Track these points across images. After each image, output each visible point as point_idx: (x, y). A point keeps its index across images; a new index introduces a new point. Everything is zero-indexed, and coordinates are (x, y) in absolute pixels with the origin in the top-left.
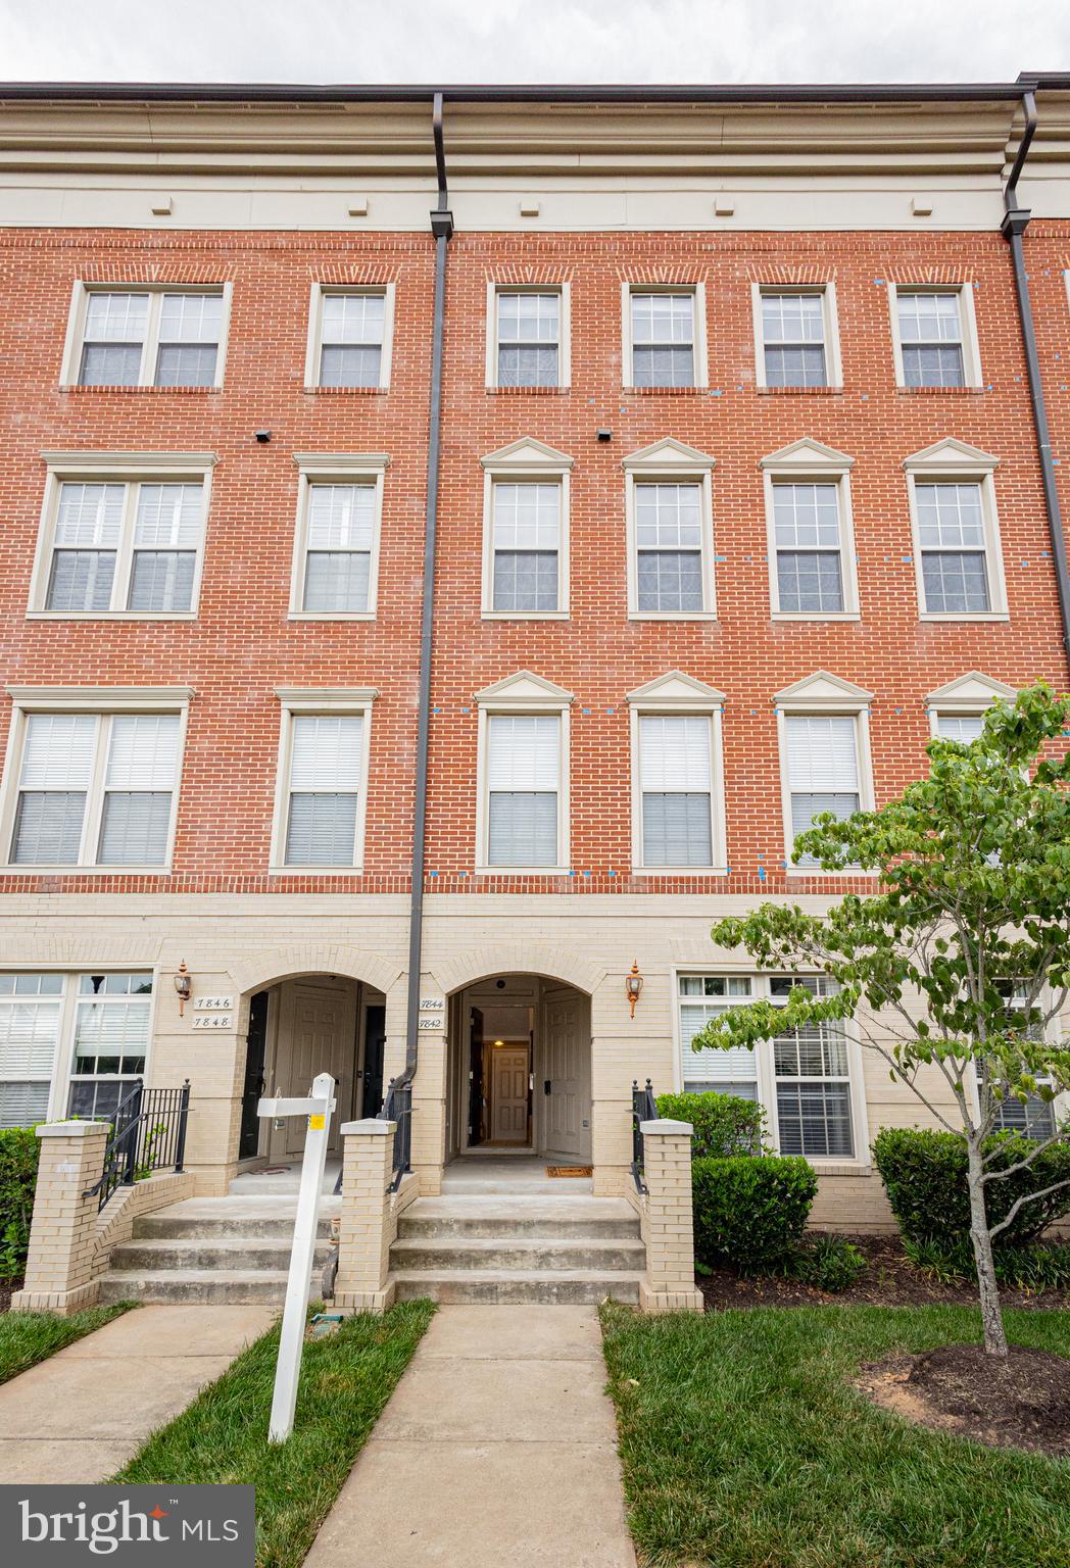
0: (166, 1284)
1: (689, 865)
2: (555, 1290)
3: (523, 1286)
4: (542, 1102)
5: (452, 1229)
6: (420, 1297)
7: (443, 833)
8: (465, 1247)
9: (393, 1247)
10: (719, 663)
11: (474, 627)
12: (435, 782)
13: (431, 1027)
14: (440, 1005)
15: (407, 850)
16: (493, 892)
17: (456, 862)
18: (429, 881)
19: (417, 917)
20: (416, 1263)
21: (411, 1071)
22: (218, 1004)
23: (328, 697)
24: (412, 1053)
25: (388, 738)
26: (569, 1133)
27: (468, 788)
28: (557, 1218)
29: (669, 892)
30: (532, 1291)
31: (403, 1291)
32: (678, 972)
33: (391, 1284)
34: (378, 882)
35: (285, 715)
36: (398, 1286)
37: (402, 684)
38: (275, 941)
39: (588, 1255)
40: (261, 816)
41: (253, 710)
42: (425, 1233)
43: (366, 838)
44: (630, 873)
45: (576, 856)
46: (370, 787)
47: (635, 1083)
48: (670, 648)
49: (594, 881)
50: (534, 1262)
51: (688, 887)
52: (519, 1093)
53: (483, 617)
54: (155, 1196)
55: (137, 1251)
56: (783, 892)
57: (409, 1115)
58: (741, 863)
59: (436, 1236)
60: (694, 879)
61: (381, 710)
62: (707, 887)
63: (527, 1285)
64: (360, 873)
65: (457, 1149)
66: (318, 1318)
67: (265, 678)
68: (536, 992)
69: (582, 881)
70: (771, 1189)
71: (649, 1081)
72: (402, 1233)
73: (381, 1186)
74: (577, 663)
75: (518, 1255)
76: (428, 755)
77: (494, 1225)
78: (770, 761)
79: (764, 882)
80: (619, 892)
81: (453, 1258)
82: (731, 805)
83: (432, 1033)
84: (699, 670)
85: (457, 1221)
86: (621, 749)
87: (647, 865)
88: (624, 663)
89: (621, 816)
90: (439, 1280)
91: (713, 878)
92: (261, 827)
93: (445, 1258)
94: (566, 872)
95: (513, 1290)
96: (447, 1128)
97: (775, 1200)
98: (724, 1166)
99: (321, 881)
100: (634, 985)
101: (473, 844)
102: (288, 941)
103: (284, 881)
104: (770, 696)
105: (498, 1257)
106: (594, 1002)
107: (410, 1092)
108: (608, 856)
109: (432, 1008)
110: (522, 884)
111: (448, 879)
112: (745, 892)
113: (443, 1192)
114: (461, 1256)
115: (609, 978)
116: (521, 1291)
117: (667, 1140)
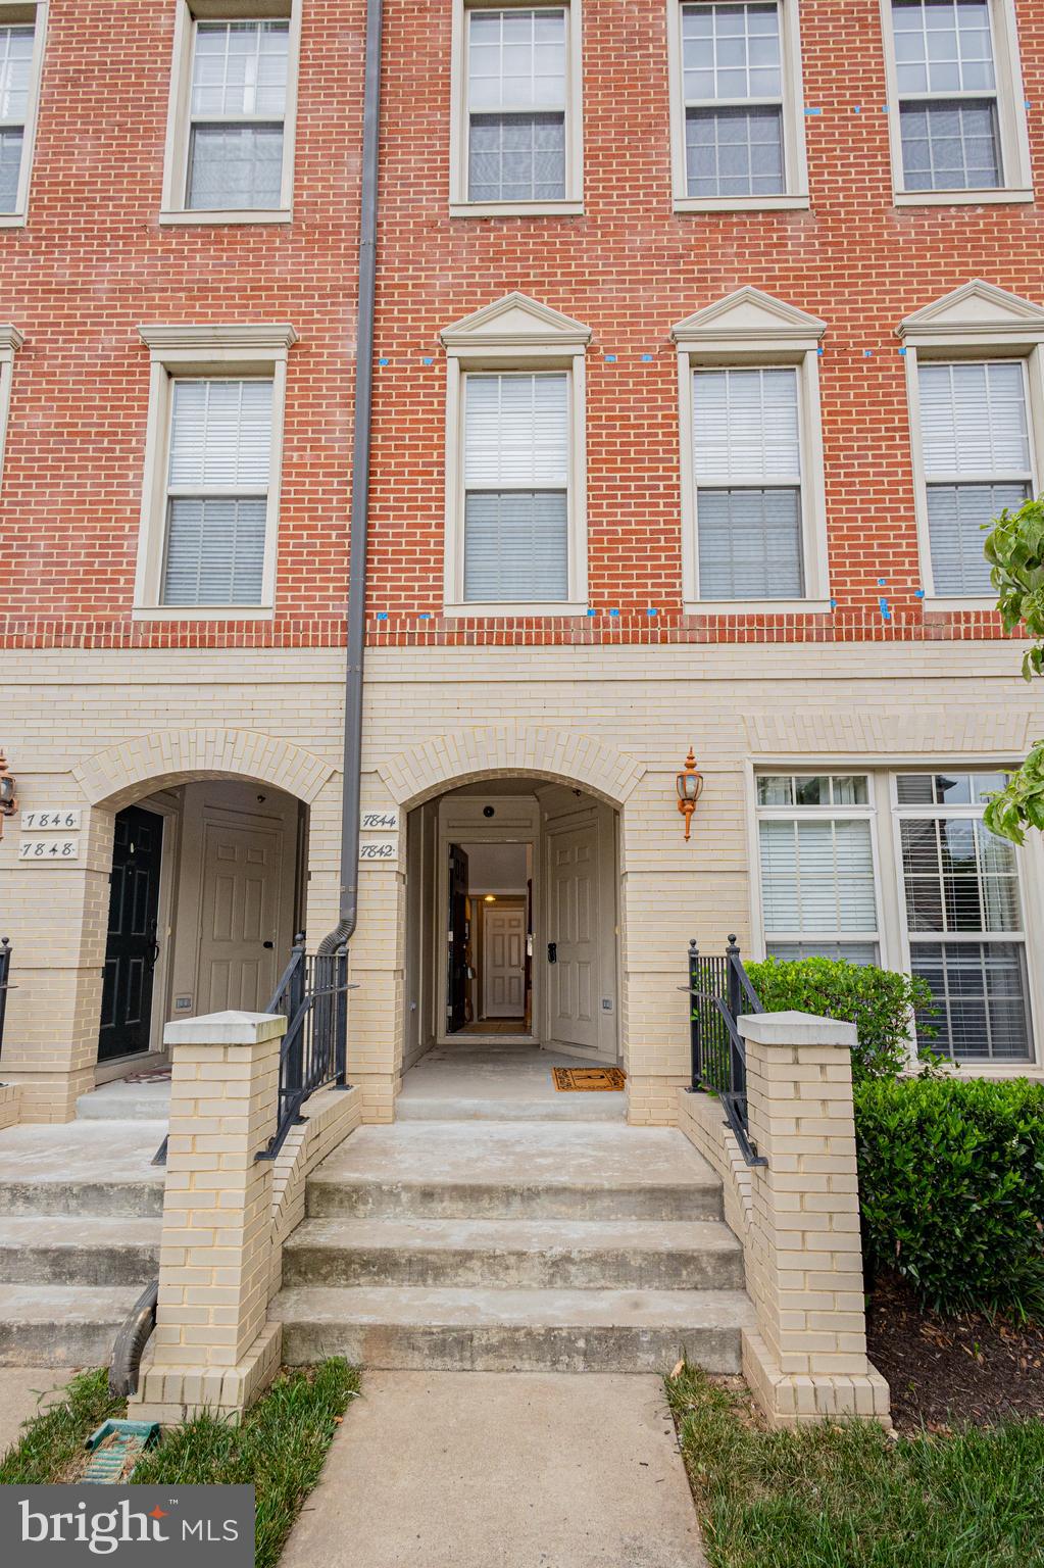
1: (766, 596)
2: (581, 1344)
3: (520, 1336)
4: (543, 970)
5: (398, 1202)
6: (328, 1355)
7: (394, 552)
8: (417, 1243)
9: (290, 1244)
10: (814, 277)
11: (439, 231)
12: (383, 473)
13: (377, 857)
14: (392, 822)
15: (341, 580)
16: (470, 643)
17: (414, 597)
18: (373, 627)
19: (356, 684)
20: (329, 1274)
21: (347, 926)
22: (56, 821)
23: (218, 342)
24: (350, 898)
25: (312, 406)
26: (584, 1017)
27: (433, 482)
28: (579, 1183)
29: (741, 640)
30: (538, 1346)
31: (296, 1342)
32: (757, 768)
33: (274, 1329)
34: (296, 629)
35: (157, 373)
36: (288, 1335)
37: (332, 321)
38: (143, 723)
39: (636, 1262)
40: (122, 528)
41: (110, 365)
42: (353, 1208)
43: (279, 562)
44: (681, 611)
45: (597, 586)
46: (285, 483)
47: (693, 944)
48: (738, 255)
49: (625, 625)
50: (535, 1272)
51: (770, 631)
52: (515, 961)
53: (454, 212)
56: (918, 638)
57: (343, 996)
58: (852, 592)
59: (372, 1214)
60: (780, 618)
61: (300, 364)
62: (799, 631)
63: (529, 1334)
64: (269, 616)
66: (108, 1430)
67: (127, 315)
68: (537, 822)
69: (606, 624)
71: (732, 940)
72: (312, 1212)
73: (242, 1147)
74: (596, 282)
75: (512, 1260)
76: (371, 431)
77: (471, 1194)
78: (895, 429)
79: (888, 622)
80: (664, 641)
81: (396, 1264)
82: (834, 502)
83: (379, 867)
84: (788, 287)
85: (408, 1188)
86: (665, 417)
87: (705, 595)
88: (667, 281)
89: (666, 522)
90: (366, 1319)
91: (809, 618)
92: (121, 546)
93: (381, 1265)
94: (583, 611)
95: (503, 1342)
97: (1015, 1176)
99: (212, 629)
100: (690, 786)
101: (441, 570)
103: (156, 629)
104: (892, 326)
105: (475, 1264)
106: (625, 815)
107: (344, 960)
108: (645, 585)
109: (379, 827)
110: (515, 630)
111: (403, 624)
112: (859, 638)
113: (397, 1116)
114: (410, 1261)
115: (649, 777)
116: (516, 1345)
117: (804, 1055)
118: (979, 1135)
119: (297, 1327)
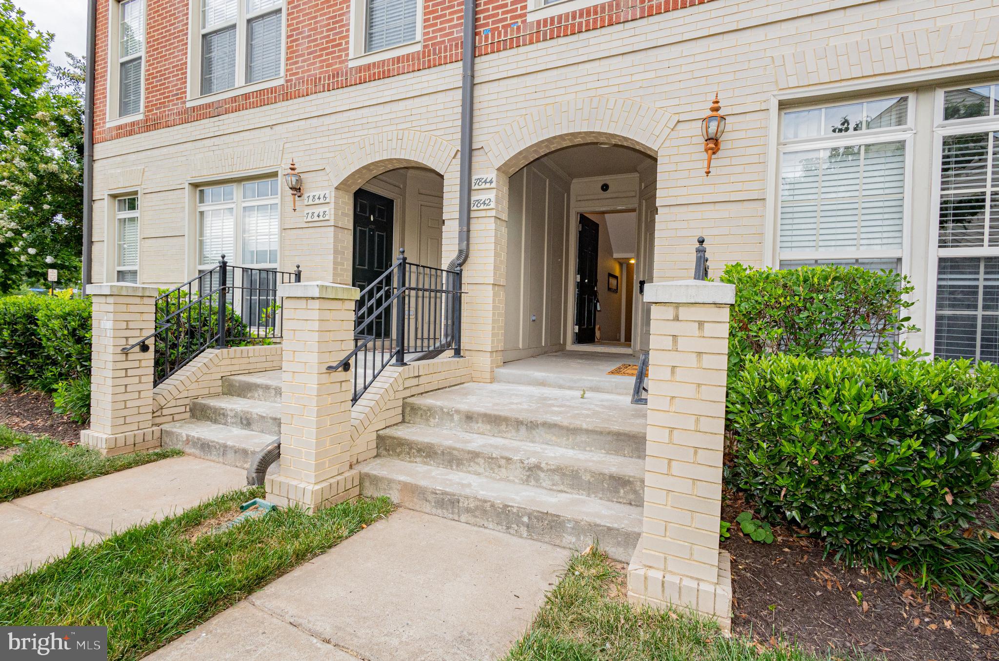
0: (198, 439)
2: (526, 520)
3: (487, 506)
4: (638, 302)
5: (452, 420)
6: (379, 495)
8: (449, 443)
9: (384, 434)
13: (482, 207)
14: (491, 182)
15: (461, 11)
16: (545, 39)
17: (507, 12)
19: (470, 84)
20: (401, 453)
21: (464, 256)
22: (319, 198)
24: (466, 234)
28: (565, 423)
30: (498, 515)
31: (367, 484)
32: (782, 104)
33: (349, 474)
34: (435, 54)
36: (363, 478)
38: (356, 134)
39: (586, 477)
40: (343, 8)
42: (427, 420)
43: (425, 8)
54: (251, 360)
55: (205, 405)
59: (437, 426)
63: (492, 506)
64: (419, 47)
70: (908, 422)
72: (407, 418)
73: (316, 360)
75: (503, 462)
77: (495, 420)
81: (436, 453)
83: (483, 214)
85: (458, 412)
90: (402, 478)
92: (342, 20)
93: (428, 452)
95: (477, 508)
97: (916, 444)
99: (388, 65)
100: (714, 128)
102: (366, 132)
103: (360, 72)
105: (480, 461)
106: (660, 163)
107: (458, 275)
109: (483, 186)
110: (578, 21)
111: (499, 35)
113: (493, 380)
114: (443, 453)
115: (681, 126)
116: (485, 511)
117: (683, 313)
118: (880, 399)
119: (367, 475)
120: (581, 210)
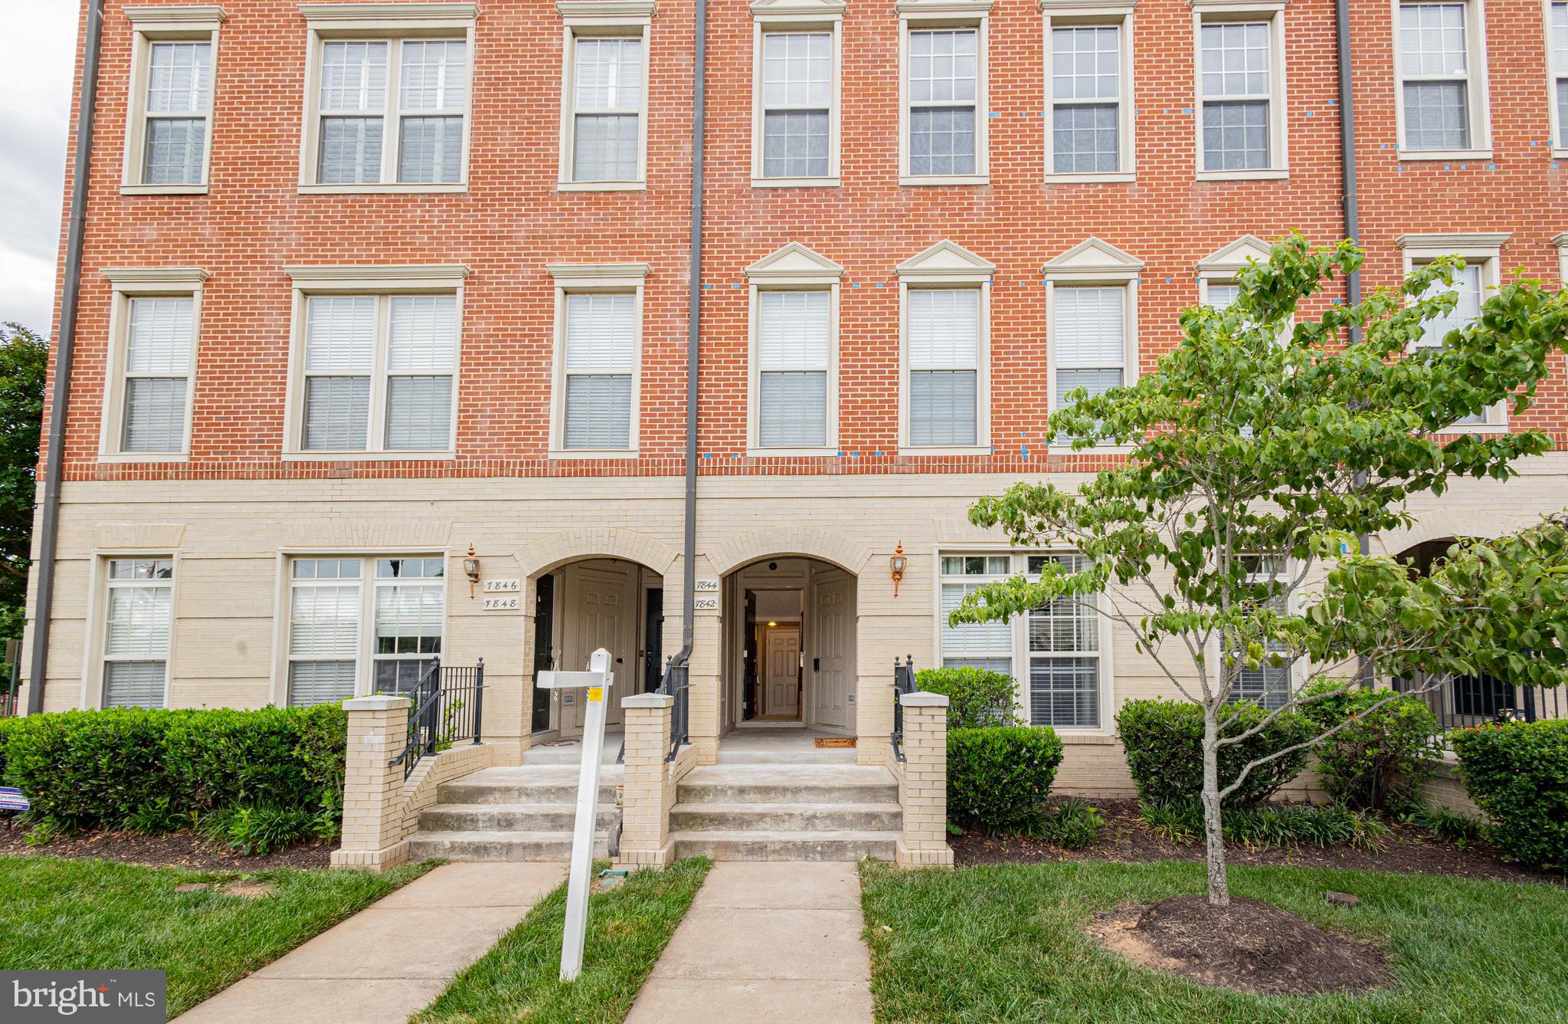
0: (469, 844)
1: (953, 445)
2: (819, 848)
3: (790, 846)
4: (812, 679)
5: (726, 794)
6: (697, 855)
7: (715, 414)
8: (738, 811)
9: (673, 811)
10: (990, 232)
11: (744, 196)
12: (707, 362)
13: (706, 606)
14: (714, 586)
15: (681, 432)
16: (764, 474)
17: (728, 444)
18: (702, 464)
19: (691, 499)
20: (693, 825)
21: (688, 649)
22: (505, 586)
23: (599, 274)
24: (689, 633)
25: (661, 316)
26: (836, 708)
27: (739, 368)
28: (823, 785)
29: (934, 472)
30: (799, 850)
31: (681, 850)
32: (941, 552)
33: (670, 843)
34: (653, 464)
35: (558, 294)
36: (678, 846)
37: (673, 258)
38: (558, 525)
39: (849, 818)
40: (540, 398)
41: (528, 289)
42: (702, 798)
43: (641, 421)
44: (897, 453)
45: (844, 436)
46: (644, 368)
47: (897, 659)
48: (941, 215)
49: (862, 462)
50: (798, 823)
51: (952, 466)
52: (792, 672)
53: (754, 184)
54: (456, 765)
55: (442, 814)
56: (1044, 471)
57: (686, 690)
58: (1005, 441)
59: (712, 801)
60: (959, 458)
61: (653, 287)
62: (971, 466)
63: (794, 844)
64: (636, 456)
65: (732, 723)
66: (606, 874)
67: (538, 254)
68: (807, 575)
69: (849, 462)
70: (1019, 757)
71: (909, 657)
72: (681, 798)
73: (659, 754)
74: (848, 233)
75: (786, 817)
76: (700, 333)
77: (765, 791)
78: (1037, 335)
79: (1026, 461)
80: (886, 472)
81: (728, 820)
82: (997, 382)
83: (707, 614)
84: (971, 239)
85: (731, 788)
86: (890, 325)
87: (913, 444)
88: (894, 233)
89: (889, 395)
90: (714, 839)
91: (977, 458)
92: (539, 410)
93: (720, 820)
94: (835, 453)
95: (782, 848)
96: (723, 703)
97: (1023, 766)
98: (977, 735)
99: (599, 465)
100: (898, 564)
101: (745, 426)
102: (569, 524)
103: (564, 465)
104: (1039, 266)
105: (768, 819)
106: (860, 581)
107: (687, 669)
108: (875, 436)
109: (707, 589)
110: (792, 465)
111: (721, 461)
112: (1007, 471)
113: (718, 761)
114: (734, 819)
115: (874, 557)
116: (788, 850)
117: (924, 711)
118: (1008, 748)
120: (749, 587)
